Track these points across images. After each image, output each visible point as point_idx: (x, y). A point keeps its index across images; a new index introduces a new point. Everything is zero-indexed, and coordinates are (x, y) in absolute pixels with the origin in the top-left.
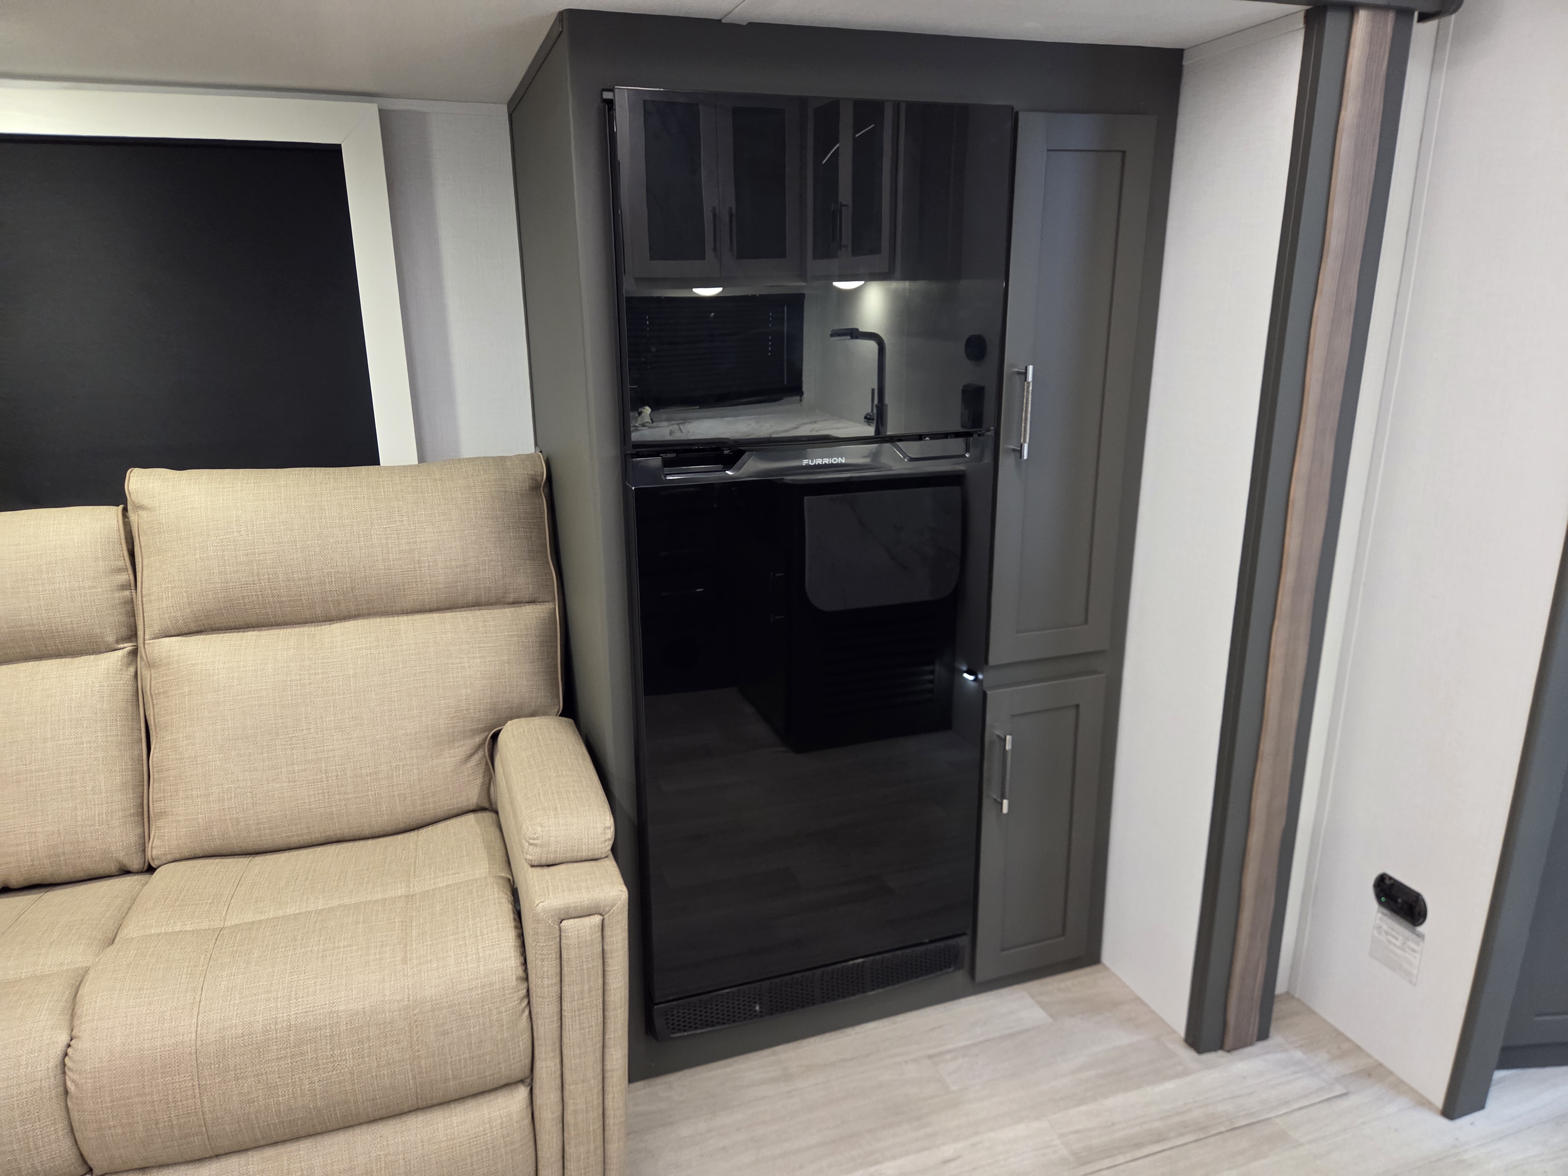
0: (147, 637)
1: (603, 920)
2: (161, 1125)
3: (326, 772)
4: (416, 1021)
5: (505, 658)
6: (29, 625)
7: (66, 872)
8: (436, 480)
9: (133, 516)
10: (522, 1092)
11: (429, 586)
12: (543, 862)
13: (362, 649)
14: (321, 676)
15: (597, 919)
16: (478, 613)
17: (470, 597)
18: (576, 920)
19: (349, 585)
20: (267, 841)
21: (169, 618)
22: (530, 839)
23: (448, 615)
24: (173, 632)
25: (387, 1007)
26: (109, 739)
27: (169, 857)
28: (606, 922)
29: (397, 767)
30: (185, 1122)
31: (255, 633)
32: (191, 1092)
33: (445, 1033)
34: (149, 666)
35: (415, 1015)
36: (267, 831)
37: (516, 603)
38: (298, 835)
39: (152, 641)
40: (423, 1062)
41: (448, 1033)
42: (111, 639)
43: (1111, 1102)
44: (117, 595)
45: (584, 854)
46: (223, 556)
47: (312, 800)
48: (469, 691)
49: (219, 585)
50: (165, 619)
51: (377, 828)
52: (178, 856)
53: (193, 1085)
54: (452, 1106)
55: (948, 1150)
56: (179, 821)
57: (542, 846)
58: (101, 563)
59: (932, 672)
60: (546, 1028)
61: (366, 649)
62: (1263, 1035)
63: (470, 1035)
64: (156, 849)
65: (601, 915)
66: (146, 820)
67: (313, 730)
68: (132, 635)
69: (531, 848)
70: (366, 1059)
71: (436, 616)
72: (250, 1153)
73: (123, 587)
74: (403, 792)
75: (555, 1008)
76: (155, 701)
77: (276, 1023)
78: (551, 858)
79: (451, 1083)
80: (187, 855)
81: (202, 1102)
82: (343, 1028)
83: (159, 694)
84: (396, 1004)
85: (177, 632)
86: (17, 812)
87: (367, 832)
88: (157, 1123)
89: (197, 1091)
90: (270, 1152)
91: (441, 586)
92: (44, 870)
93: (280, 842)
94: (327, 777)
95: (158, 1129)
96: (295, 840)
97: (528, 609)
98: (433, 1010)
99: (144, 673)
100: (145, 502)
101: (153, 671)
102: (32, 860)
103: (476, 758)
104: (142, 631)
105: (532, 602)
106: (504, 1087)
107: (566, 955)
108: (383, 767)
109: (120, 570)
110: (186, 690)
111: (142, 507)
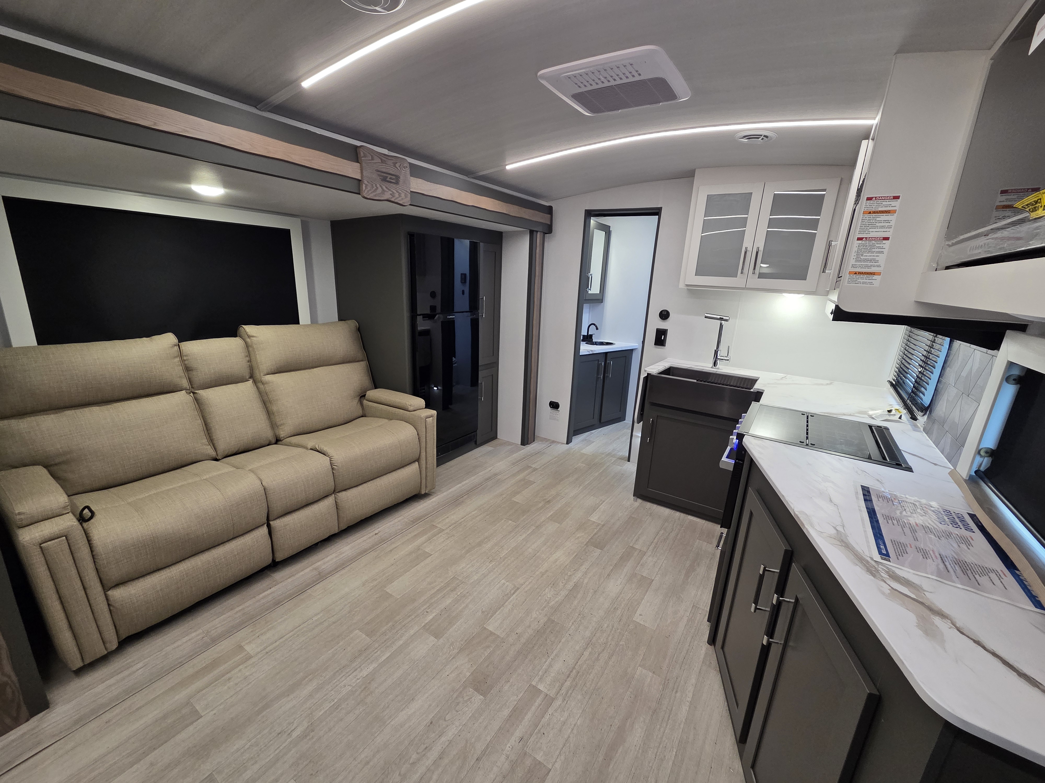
3: (327, 407)
4: (401, 445)
6: (225, 373)
9: (247, 340)
10: (417, 463)
11: (339, 357)
12: (412, 411)
15: (431, 418)
16: (351, 364)
17: (348, 360)
18: (427, 419)
19: (319, 357)
23: (344, 365)
24: (271, 373)
26: (259, 405)
28: (433, 418)
29: (344, 405)
31: (294, 372)
32: (361, 465)
33: (407, 446)
35: (401, 443)
36: (314, 425)
37: (358, 361)
39: (263, 376)
40: (403, 454)
42: (247, 378)
43: (513, 456)
44: (247, 364)
45: (421, 407)
46: (285, 349)
48: (355, 385)
49: (284, 358)
50: (268, 370)
51: (339, 423)
52: (289, 436)
53: (361, 463)
55: (490, 469)
56: (288, 425)
57: (411, 407)
60: (423, 446)
61: (328, 374)
62: (534, 441)
63: (411, 447)
64: (281, 435)
66: (273, 428)
67: (321, 396)
68: (252, 376)
70: (393, 454)
71: (341, 365)
73: (248, 362)
74: (346, 411)
75: (425, 440)
76: (269, 394)
77: (375, 448)
78: (414, 409)
80: (293, 435)
81: (363, 467)
82: (388, 447)
83: (271, 391)
84: (396, 441)
88: (354, 474)
90: (371, 482)
91: (341, 357)
97: (361, 363)
98: (404, 442)
99: (262, 386)
101: (265, 385)
103: (359, 404)
104: (257, 374)
105: (362, 361)
106: (414, 462)
107: (427, 426)
108: (341, 405)
109: (247, 356)
110: (282, 389)
111: (253, 336)
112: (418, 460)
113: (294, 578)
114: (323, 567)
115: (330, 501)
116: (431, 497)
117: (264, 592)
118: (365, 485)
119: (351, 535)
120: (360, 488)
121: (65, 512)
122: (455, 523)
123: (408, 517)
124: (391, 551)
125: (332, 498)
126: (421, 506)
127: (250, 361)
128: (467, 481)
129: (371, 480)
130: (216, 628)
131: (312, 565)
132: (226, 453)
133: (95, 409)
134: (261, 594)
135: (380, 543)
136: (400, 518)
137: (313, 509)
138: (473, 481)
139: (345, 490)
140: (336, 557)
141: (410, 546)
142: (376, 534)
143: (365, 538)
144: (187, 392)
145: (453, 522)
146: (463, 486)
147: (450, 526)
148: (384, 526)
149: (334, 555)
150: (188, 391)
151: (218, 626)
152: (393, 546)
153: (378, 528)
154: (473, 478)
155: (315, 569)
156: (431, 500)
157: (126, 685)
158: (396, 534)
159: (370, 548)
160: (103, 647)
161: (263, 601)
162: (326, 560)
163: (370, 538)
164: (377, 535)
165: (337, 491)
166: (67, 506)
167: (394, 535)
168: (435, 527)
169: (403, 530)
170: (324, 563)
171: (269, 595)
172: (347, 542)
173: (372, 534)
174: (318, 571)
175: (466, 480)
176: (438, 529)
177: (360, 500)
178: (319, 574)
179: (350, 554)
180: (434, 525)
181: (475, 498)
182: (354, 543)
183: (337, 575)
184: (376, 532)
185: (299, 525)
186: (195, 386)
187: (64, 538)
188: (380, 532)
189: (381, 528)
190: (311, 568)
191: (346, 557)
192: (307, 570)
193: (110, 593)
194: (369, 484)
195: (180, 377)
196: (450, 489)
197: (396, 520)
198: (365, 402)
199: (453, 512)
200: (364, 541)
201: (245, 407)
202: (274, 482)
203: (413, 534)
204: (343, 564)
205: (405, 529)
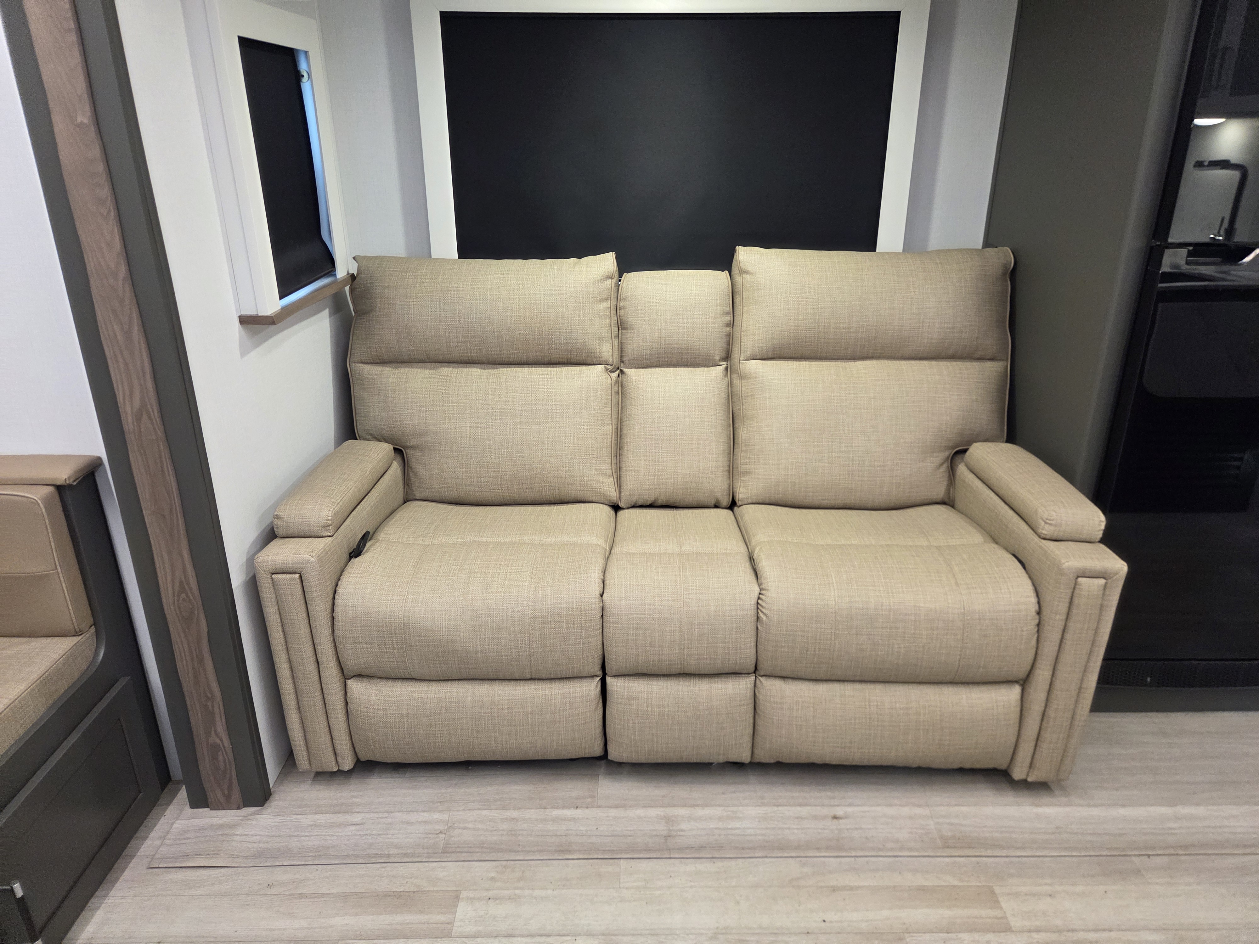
0: (742, 359)
1: (1106, 583)
2: (809, 653)
3: (853, 460)
4: (968, 624)
5: (975, 398)
6: (677, 344)
7: (689, 500)
8: (937, 264)
9: (738, 279)
10: (1016, 690)
11: (926, 341)
12: (1054, 538)
13: (879, 380)
14: (852, 395)
15: (1102, 581)
16: (954, 363)
17: (951, 352)
18: (1088, 579)
19: (874, 335)
20: (808, 501)
21: (758, 347)
22: (1047, 519)
23: (934, 363)
24: (758, 357)
25: (950, 611)
26: (718, 421)
27: (750, 501)
28: (1108, 585)
29: (897, 464)
30: (822, 654)
31: (807, 363)
32: (829, 636)
33: (985, 636)
34: (741, 377)
35: (968, 620)
36: (811, 494)
37: (981, 359)
38: (828, 500)
39: (744, 362)
40: (968, 652)
41: (987, 637)
42: (717, 358)
44: (724, 330)
45: (1084, 537)
46: (799, 308)
47: (842, 477)
48: (948, 418)
49: (793, 328)
50: (755, 347)
51: (876, 504)
52: (754, 501)
53: (832, 633)
54: (971, 686)
56: (759, 479)
57: (1055, 526)
58: (719, 308)
59: (1241, 459)
60: (1049, 648)
61: (882, 380)
63: (1000, 641)
64: (741, 494)
65: (1104, 578)
66: (731, 476)
67: (846, 431)
68: (727, 357)
69: (1047, 526)
70: (934, 641)
71: (925, 363)
72: (846, 684)
73: (728, 325)
74: (899, 481)
75: (1058, 637)
76: (744, 401)
77: (882, 606)
78: (1061, 535)
79: (981, 670)
80: (760, 501)
81: (835, 644)
82: (922, 617)
83: (748, 396)
84: (956, 610)
85: (761, 357)
86: (668, 459)
87: (869, 506)
88: (807, 651)
89: (833, 636)
90: (858, 686)
91: (934, 341)
92: (677, 498)
93: (816, 503)
94: (852, 464)
95: (807, 654)
96: (825, 503)
97: (989, 364)
98: (980, 619)
99: (736, 382)
100: (750, 269)
101: (743, 381)
102: (673, 489)
103: (945, 467)
104: (735, 355)
105: (992, 359)
106: (1009, 682)
107: (1076, 601)
108: (889, 463)
109: (727, 313)
110: (768, 395)
111: (747, 272)
112: (1024, 682)
113: (621, 813)
114: (683, 826)
115: (743, 685)
116: (1046, 799)
117: (564, 807)
118: (836, 687)
119: (783, 784)
120: (822, 689)
121: (324, 535)
122: (1059, 931)
123: (941, 820)
124: (834, 889)
125: (746, 684)
126: (998, 811)
127: (731, 324)
128: (1200, 811)
129: (861, 681)
130: (465, 828)
131: (669, 806)
132: (634, 499)
133: (476, 372)
134: (557, 808)
135: (828, 848)
136: (918, 811)
137: (697, 688)
138: (1226, 823)
139: (784, 678)
140: (720, 819)
141: (886, 913)
142: (835, 817)
143: (804, 811)
144: (607, 370)
145: (1058, 922)
146: (1177, 818)
147: (1038, 931)
148: (865, 808)
149: (718, 811)
150: (609, 367)
151: (470, 826)
152: (851, 880)
153: (850, 805)
154: (1233, 810)
155: (669, 820)
156: (1040, 810)
157: (326, 840)
158: (880, 850)
159: (798, 847)
160: (333, 758)
161: (551, 827)
162: (700, 812)
163: (815, 818)
164: (835, 821)
165: (762, 674)
166: (329, 526)
167: (873, 849)
168: (993, 900)
169: (902, 849)
170: (690, 818)
171: (565, 819)
172: (762, 798)
173: (826, 811)
174: (670, 830)
175: (1198, 804)
176: (996, 913)
177: (814, 717)
178: (667, 837)
179: (751, 831)
180: (993, 892)
181: (1189, 884)
182: (775, 808)
183: (691, 867)
184: (840, 812)
185: (656, 710)
186: (625, 359)
187: (297, 576)
188: (846, 817)
189: (856, 809)
190: (659, 812)
191: (737, 832)
192: (653, 812)
193: (349, 682)
194: (849, 690)
195: (601, 338)
196: (1124, 806)
197: (906, 811)
198: (962, 469)
199: (1079, 889)
200: (797, 818)
201: (687, 419)
202: (623, 603)
203: (920, 880)
204: (721, 847)
205: (910, 849)
